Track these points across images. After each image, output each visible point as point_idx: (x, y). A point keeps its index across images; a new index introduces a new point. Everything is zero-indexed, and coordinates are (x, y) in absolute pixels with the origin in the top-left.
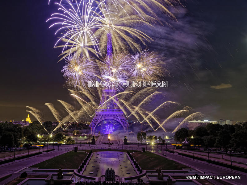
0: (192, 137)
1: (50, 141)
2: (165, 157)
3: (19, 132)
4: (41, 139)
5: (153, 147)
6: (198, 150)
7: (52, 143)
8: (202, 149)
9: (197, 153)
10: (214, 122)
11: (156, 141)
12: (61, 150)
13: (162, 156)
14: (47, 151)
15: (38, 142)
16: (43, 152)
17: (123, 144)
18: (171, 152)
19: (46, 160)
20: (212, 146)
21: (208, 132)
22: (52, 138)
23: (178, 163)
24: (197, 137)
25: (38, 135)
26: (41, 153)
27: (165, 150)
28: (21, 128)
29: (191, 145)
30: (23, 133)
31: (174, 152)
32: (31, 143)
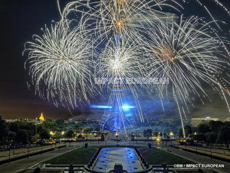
0: (195, 133)
1: (62, 138)
2: (170, 152)
3: (33, 129)
4: (53, 136)
5: (158, 143)
6: (201, 146)
7: (63, 139)
8: (204, 145)
9: (200, 148)
10: (215, 120)
11: (162, 138)
12: (72, 146)
13: (167, 151)
14: (59, 148)
15: (51, 138)
16: (55, 148)
17: (131, 140)
18: (176, 148)
19: (58, 156)
20: (214, 142)
21: (210, 128)
22: (64, 135)
23: (183, 158)
24: (200, 133)
25: (50, 132)
26: (54, 149)
27: (170, 146)
28: (35, 126)
29: (195, 141)
30: (36, 130)
31: (178, 148)
32: (44, 140)
